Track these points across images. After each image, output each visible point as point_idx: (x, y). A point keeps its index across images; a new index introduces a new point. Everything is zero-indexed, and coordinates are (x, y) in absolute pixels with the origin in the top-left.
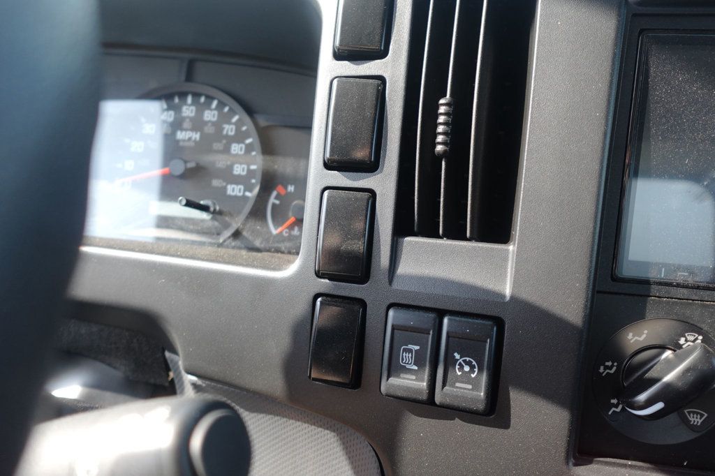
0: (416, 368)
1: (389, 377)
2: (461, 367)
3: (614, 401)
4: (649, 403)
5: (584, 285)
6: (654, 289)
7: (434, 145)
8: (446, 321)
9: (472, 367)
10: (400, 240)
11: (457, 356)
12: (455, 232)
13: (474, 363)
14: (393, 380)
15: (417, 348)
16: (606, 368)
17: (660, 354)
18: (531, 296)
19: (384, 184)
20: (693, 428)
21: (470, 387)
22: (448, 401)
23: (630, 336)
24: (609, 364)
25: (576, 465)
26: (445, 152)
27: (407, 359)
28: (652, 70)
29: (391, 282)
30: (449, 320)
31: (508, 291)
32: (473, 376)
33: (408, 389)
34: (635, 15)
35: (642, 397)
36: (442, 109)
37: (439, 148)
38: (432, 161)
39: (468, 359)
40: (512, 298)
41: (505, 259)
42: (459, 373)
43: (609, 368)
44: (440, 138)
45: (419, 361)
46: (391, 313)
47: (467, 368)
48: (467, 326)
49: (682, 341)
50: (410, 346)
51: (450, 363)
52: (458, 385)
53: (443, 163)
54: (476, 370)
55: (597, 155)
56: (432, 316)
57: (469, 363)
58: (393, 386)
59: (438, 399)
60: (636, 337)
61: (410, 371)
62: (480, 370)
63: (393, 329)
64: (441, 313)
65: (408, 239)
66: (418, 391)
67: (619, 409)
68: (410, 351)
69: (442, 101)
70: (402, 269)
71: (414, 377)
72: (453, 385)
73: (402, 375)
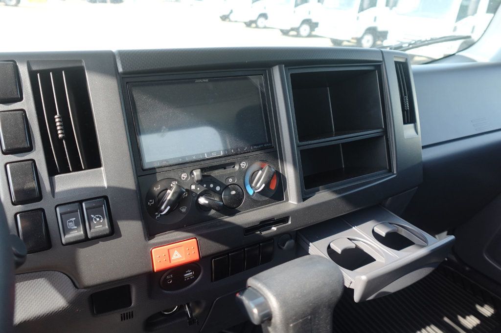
0: (76, 227)
1: (65, 235)
2: (95, 220)
3: (157, 213)
4: (165, 208)
5: (132, 174)
6: (157, 170)
7: (58, 135)
8: (84, 204)
9: (100, 218)
10: (53, 177)
11: (92, 216)
12: (77, 168)
13: (100, 216)
14: (67, 236)
15: (74, 219)
16: (150, 202)
17: (166, 192)
18: (116, 184)
19: (38, 155)
20: (184, 213)
21: (101, 226)
22: (94, 235)
23: (155, 189)
24: (151, 201)
25: (149, 240)
26: (63, 136)
27: (71, 225)
28: (134, 96)
29: (54, 196)
30: (85, 203)
31: (105, 185)
32: (101, 221)
33: (75, 237)
34: (123, 78)
35: (163, 207)
36: (57, 120)
37: (60, 136)
38: (58, 142)
39: (97, 216)
40: (108, 187)
41: (101, 173)
42: (95, 222)
43: (151, 202)
44: (59, 132)
45: (77, 224)
46: (58, 209)
47: (98, 219)
48: (93, 204)
49: (172, 185)
50: (71, 219)
51: (90, 220)
52: (96, 227)
53: (64, 141)
54: (102, 218)
55: (123, 128)
56: (77, 204)
57: (98, 217)
58: (68, 238)
59: (89, 236)
60: (157, 189)
61: (74, 229)
62: (104, 218)
63: (61, 215)
64: (80, 202)
65: (56, 176)
66: (80, 236)
67: (159, 216)
68: (72, 221)
69: (56, 117)
70: (57, 190)
71: (76, 231)
72: (94, 228)
73: (71, 233)
